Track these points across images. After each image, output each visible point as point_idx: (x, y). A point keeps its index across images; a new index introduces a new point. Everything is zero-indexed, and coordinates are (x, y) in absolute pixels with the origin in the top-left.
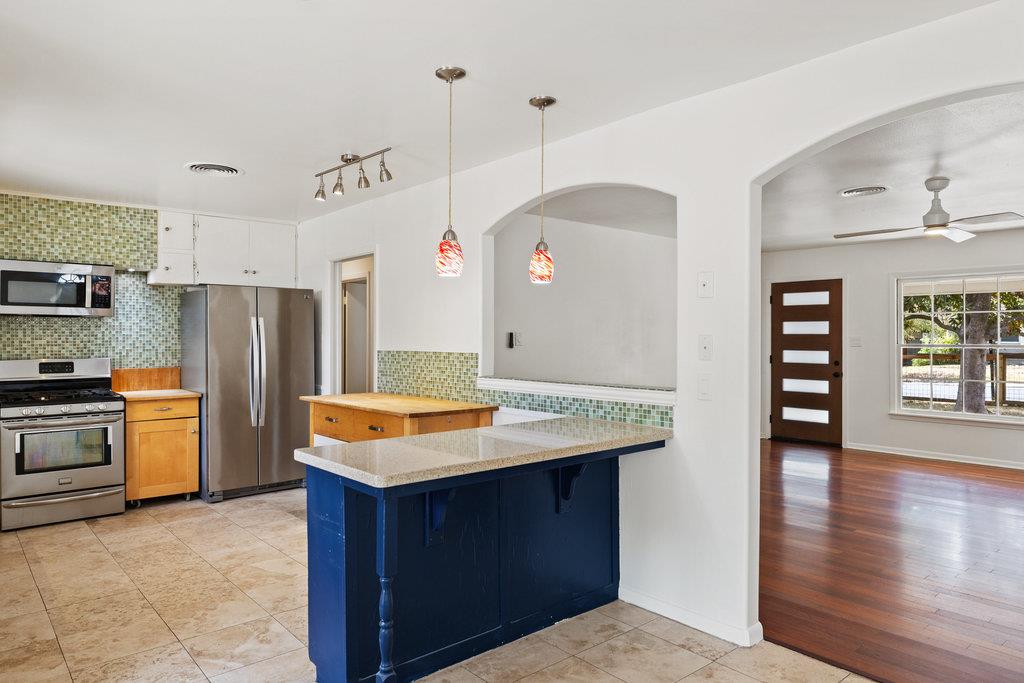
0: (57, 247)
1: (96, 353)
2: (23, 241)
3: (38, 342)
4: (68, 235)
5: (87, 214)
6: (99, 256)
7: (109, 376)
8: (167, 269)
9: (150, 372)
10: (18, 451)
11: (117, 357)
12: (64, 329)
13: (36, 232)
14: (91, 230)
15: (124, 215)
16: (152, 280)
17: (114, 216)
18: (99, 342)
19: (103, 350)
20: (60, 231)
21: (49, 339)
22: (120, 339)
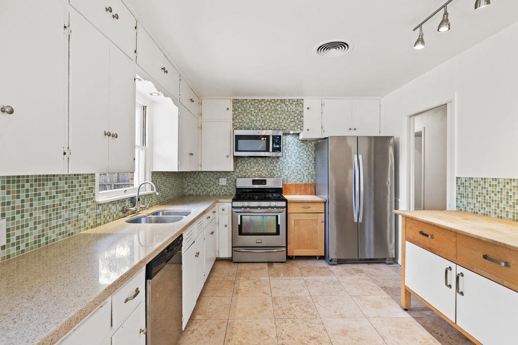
0: (258, 122)
1: (276, 175)
2: (245, 121)
3: (252, 170)
4: (263, 116)
5: (271, 104)
6: (276, 126)
7: (281, 187)
8: (308, 130)
9: (301, 186)
10: (239, 224)
11: (286, 177)
12: (263, 163)
13: (250, 116)
14: (273, 112)
15: (288, 103)
16: (301, 137)
17: (283, 104)
18: (278, 170)
19: (279, 174)
20: (260, 114)
21: (257, 168)
22: (287, 168)
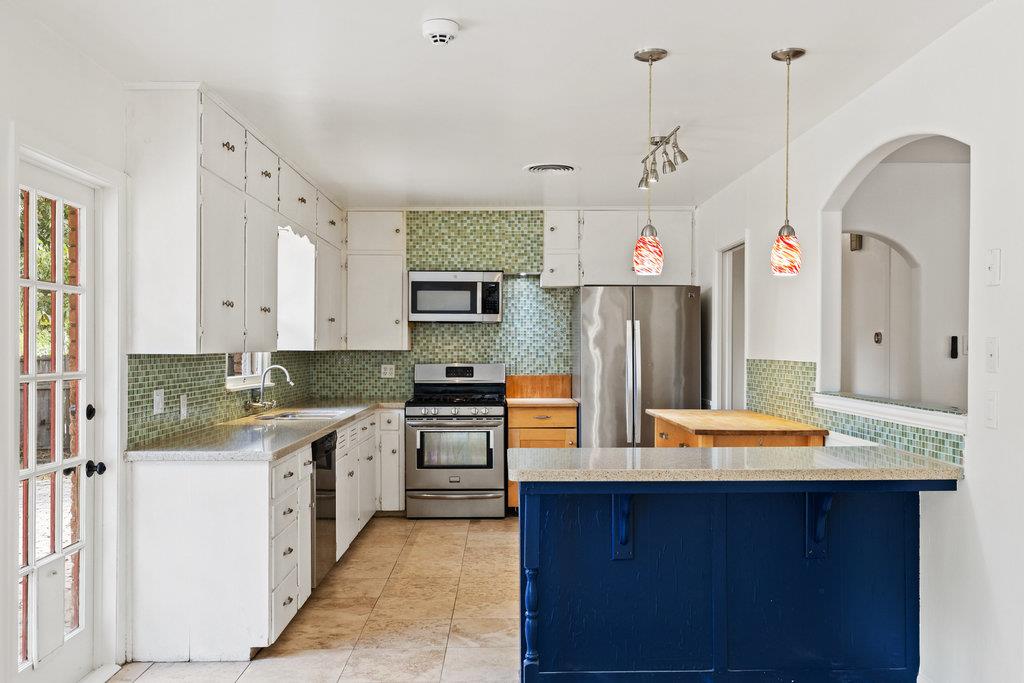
0: (456, 256)
1: (495, 359)
2: (430, 253)
3: (447, 347)
4: (465, 243)
5: (481, 221)
6: (491, 263)
7: (504, 381)
8: (552, 271)
9: (542, 379)
10: (418, 447)
11: (513, 363)
12: (467, 335)
13: (440, 244)
14: (484, 237)
15: (513, 219)
16: (543, 283)
17: (504, 221)
18: (498, 347)
19: (501, 356)
20: (459, 240)
21: (455, 344)
22: (516, 344)
